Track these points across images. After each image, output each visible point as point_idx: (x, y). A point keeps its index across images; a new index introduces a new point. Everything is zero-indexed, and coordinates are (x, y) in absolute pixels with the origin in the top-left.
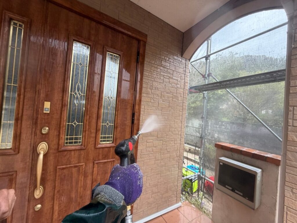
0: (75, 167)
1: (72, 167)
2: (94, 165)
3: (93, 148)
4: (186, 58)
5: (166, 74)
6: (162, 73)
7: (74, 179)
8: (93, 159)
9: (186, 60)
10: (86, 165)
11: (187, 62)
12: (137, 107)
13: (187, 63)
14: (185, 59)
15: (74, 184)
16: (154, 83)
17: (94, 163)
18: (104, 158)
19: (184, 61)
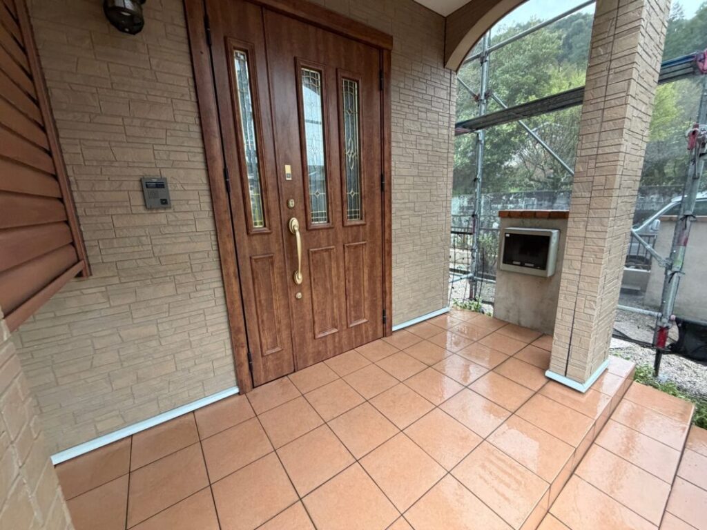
0: (327, 250)
1: (322, 250)
2: (344, 248)
3: (341, 227)
4: (450, 68)
5: (421, 105)
6: (415, 104)
7: (326, 266)
8: (343, 241)
9: (451, 74)
10: (336, 248)
11: (452, 75)
12: (386, 165)
13: (452, 79)
14: (449, 71)
15: (327, 272)
16: (407, 123)
17: (344, 246)
18: (354, 241)
19: (448, 76)
